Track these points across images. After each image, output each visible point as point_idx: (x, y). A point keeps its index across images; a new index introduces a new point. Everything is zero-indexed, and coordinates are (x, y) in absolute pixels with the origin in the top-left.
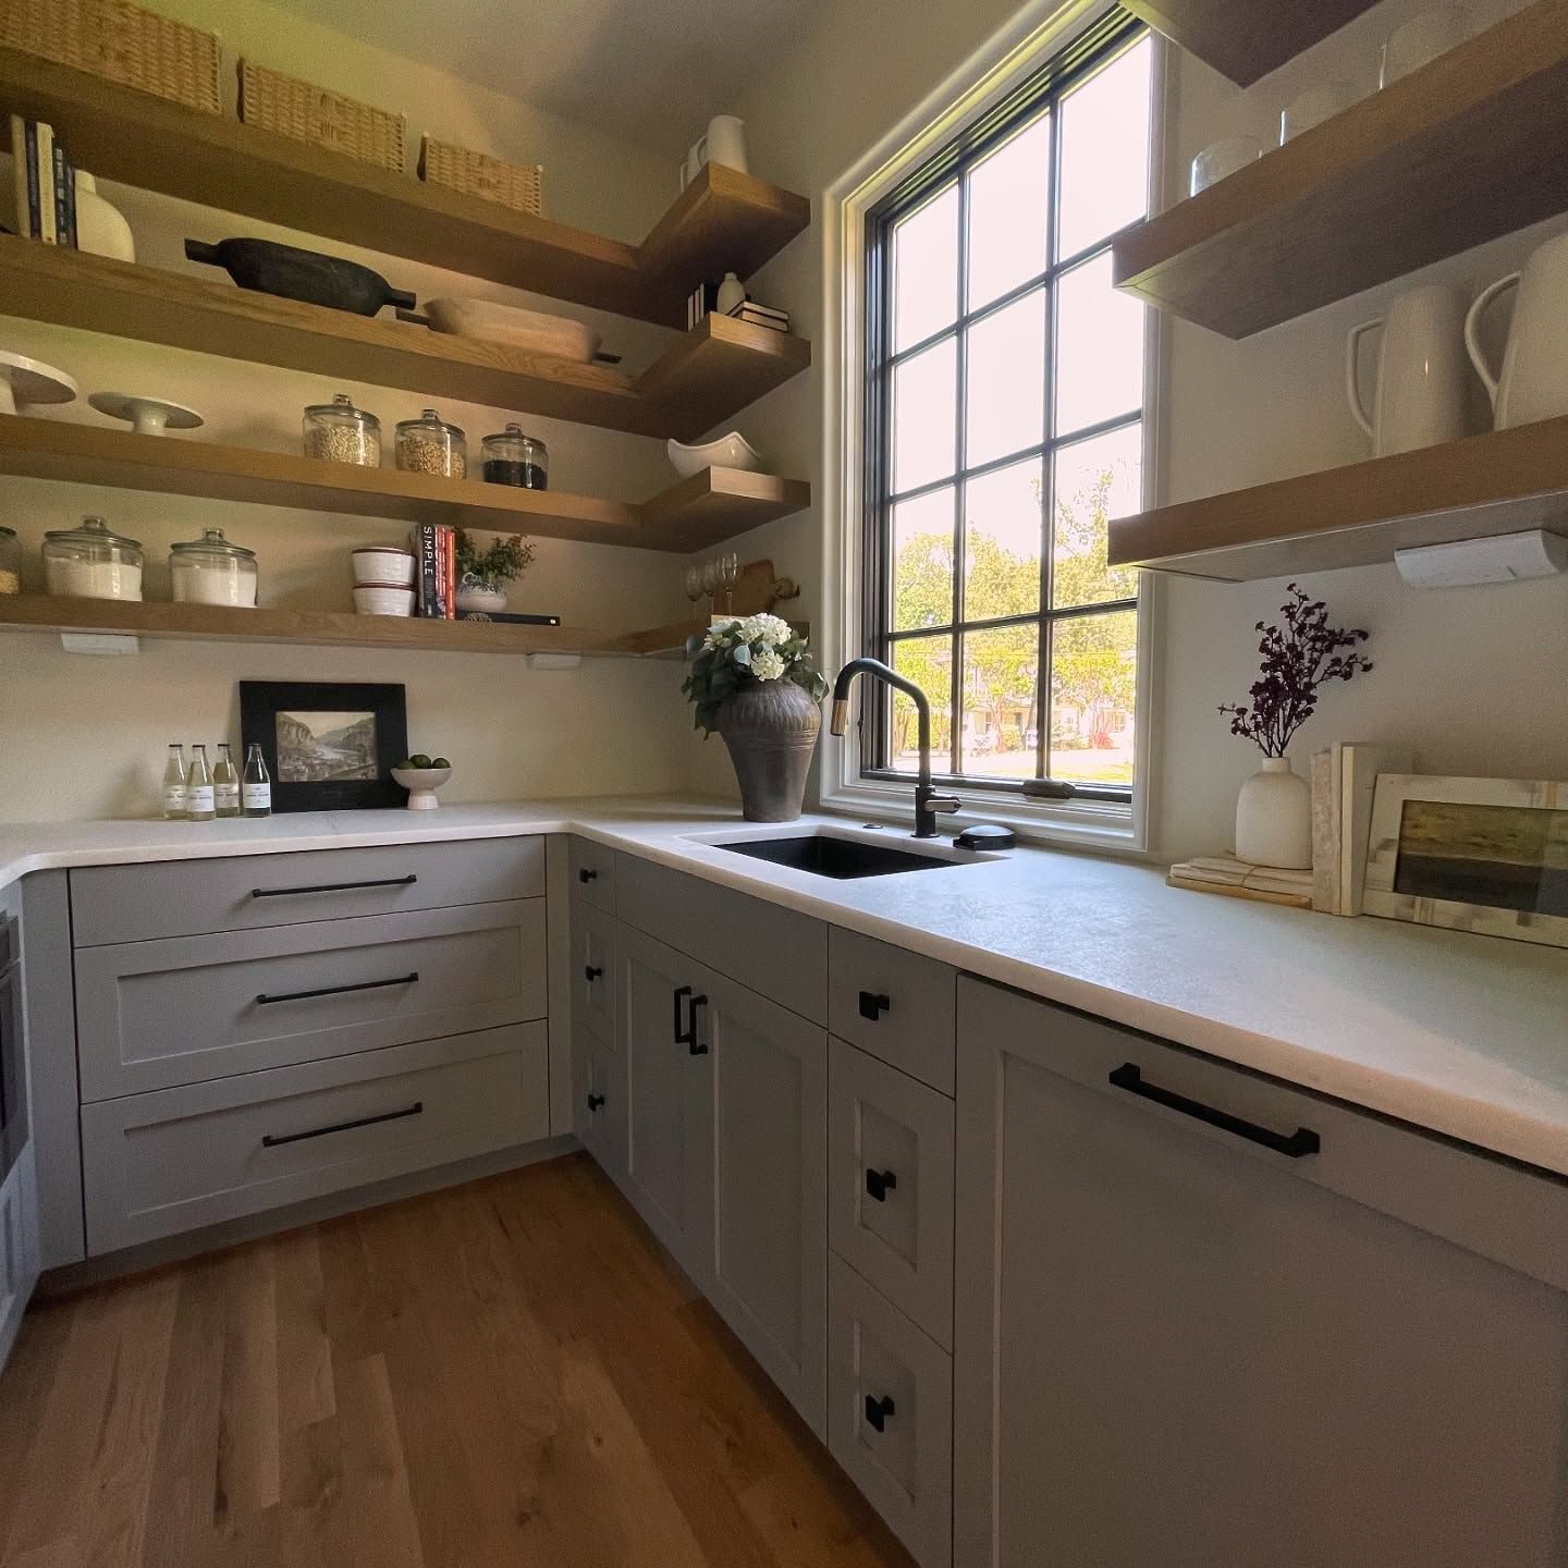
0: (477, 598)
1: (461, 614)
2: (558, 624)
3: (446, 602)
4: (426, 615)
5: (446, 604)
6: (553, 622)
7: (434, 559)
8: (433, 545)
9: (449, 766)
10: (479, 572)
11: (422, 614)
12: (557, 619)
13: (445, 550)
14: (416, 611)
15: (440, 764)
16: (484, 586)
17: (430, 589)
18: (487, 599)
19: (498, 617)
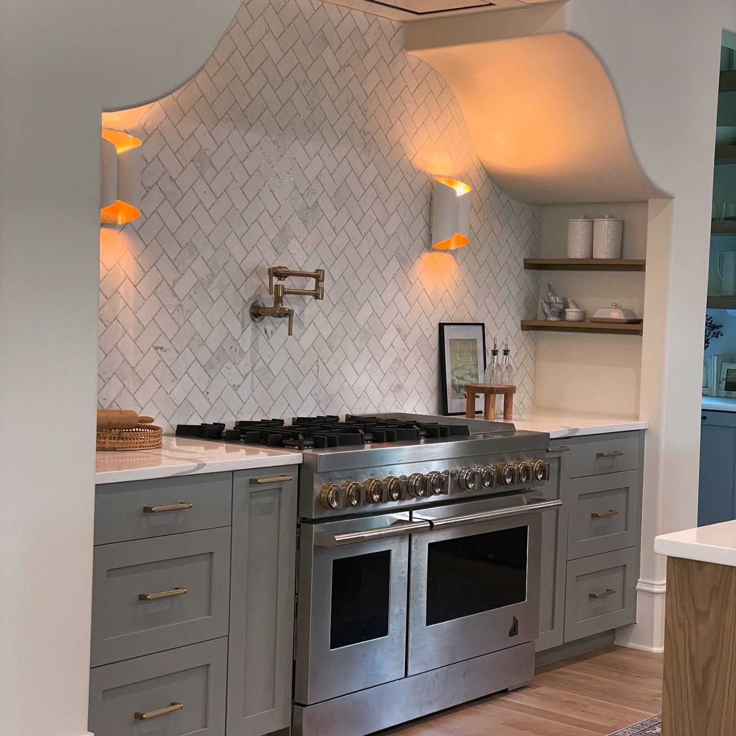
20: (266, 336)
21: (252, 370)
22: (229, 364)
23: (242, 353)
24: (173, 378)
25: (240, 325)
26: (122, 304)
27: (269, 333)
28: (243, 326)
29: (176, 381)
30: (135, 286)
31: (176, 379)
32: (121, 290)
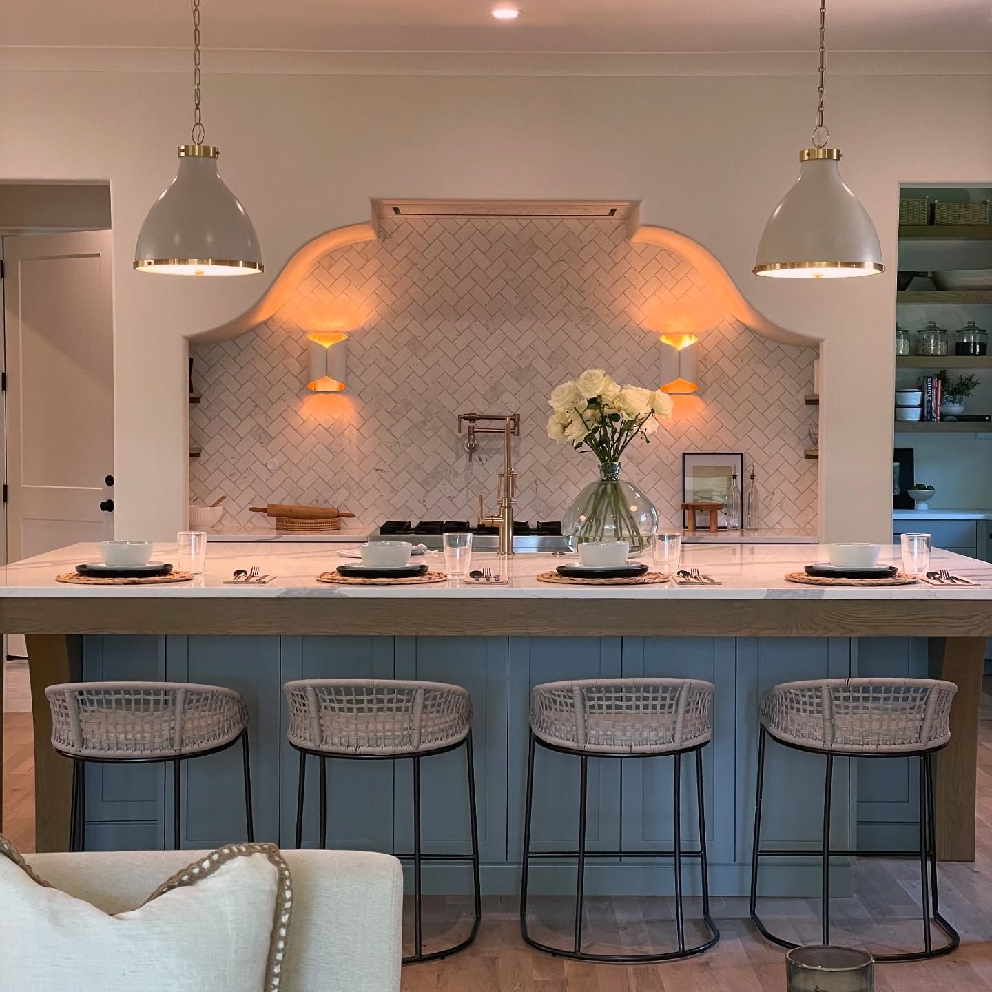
0: (950, 408)
1: (943, 417)
2: (989, 420)
3: (936, 412)
4: (927, 420)
5: (936, 414)
6: (987, 418)
7: (932, 393)
8: (931, 387)
9: (934, 489)
10: (952, 394)
11: (925, 419)
12: (989, 417)
13: (937, 389)
14: (922, 418)
15: (930, 488)
16: (954, 402)
17: (929, 407)
18: (956, 409)
19: (960, 418)
20: (480, 462)
21: (467, 486)
22: (443, 481)
23: (456, 474)
24: (392, 490)
25: (454, 454)
26: (347, 442)
27: (484, 461)
28: (457, 454)
29: (395, 492)
30: (358, 430)
31: (394, 491)
32: (346, 433)
